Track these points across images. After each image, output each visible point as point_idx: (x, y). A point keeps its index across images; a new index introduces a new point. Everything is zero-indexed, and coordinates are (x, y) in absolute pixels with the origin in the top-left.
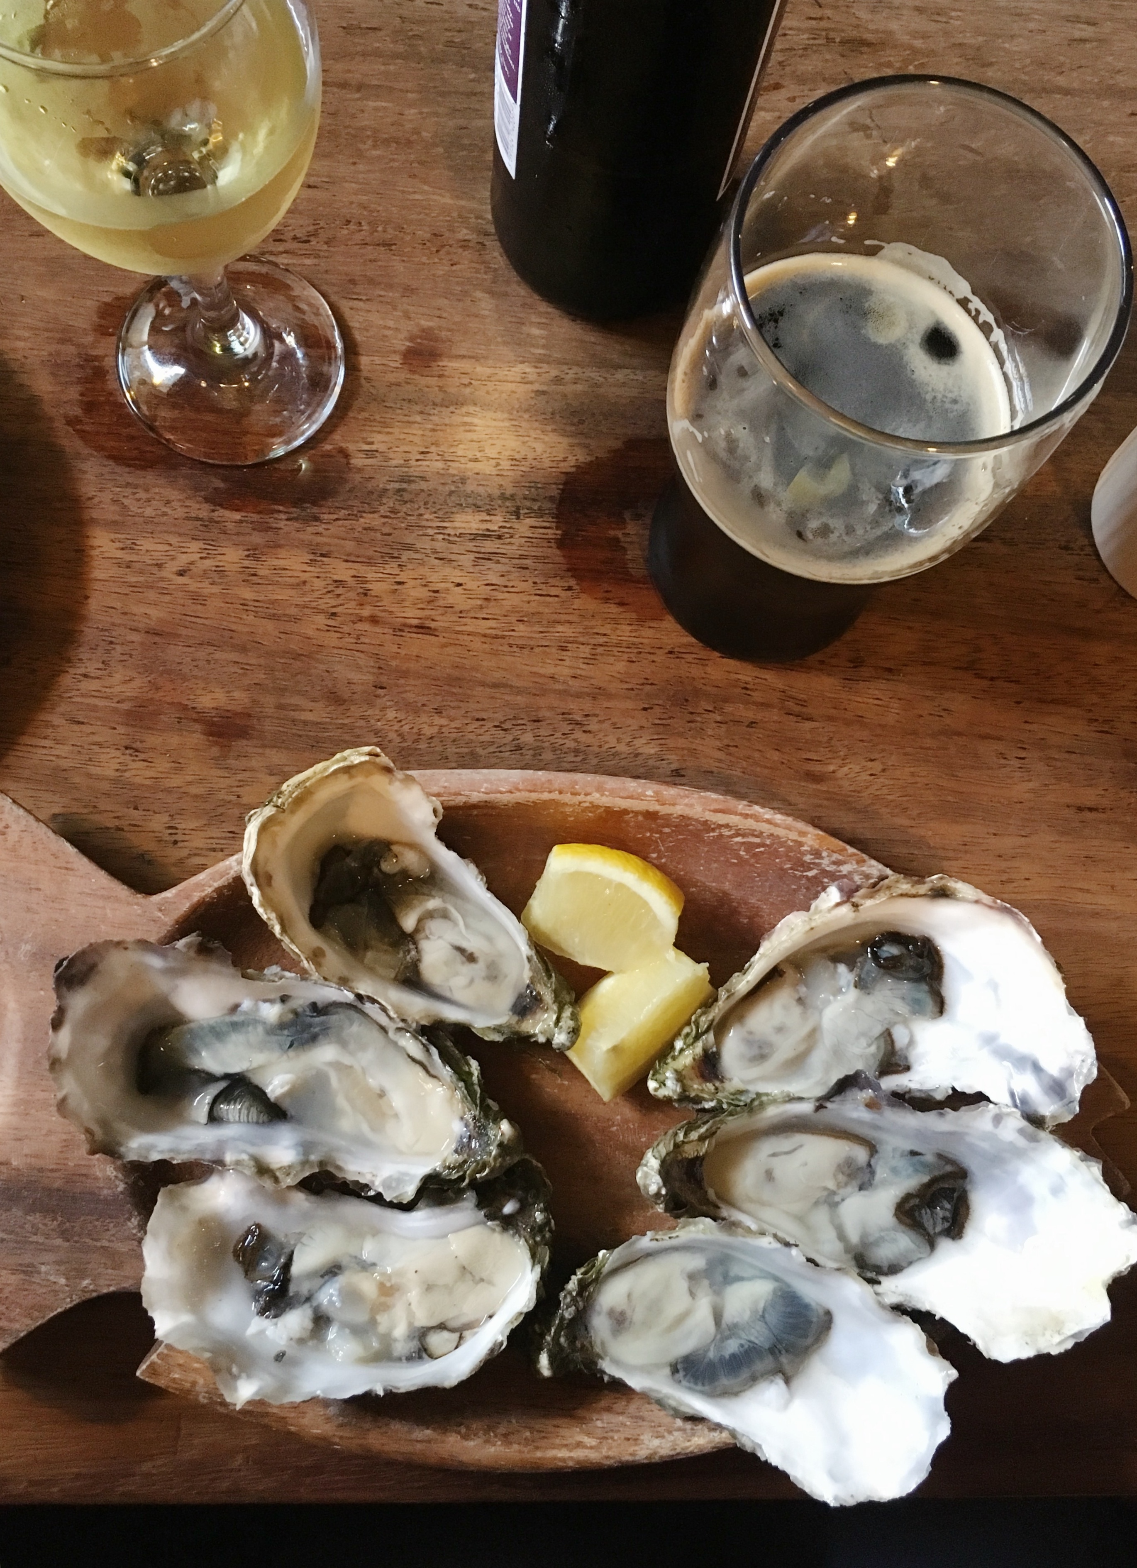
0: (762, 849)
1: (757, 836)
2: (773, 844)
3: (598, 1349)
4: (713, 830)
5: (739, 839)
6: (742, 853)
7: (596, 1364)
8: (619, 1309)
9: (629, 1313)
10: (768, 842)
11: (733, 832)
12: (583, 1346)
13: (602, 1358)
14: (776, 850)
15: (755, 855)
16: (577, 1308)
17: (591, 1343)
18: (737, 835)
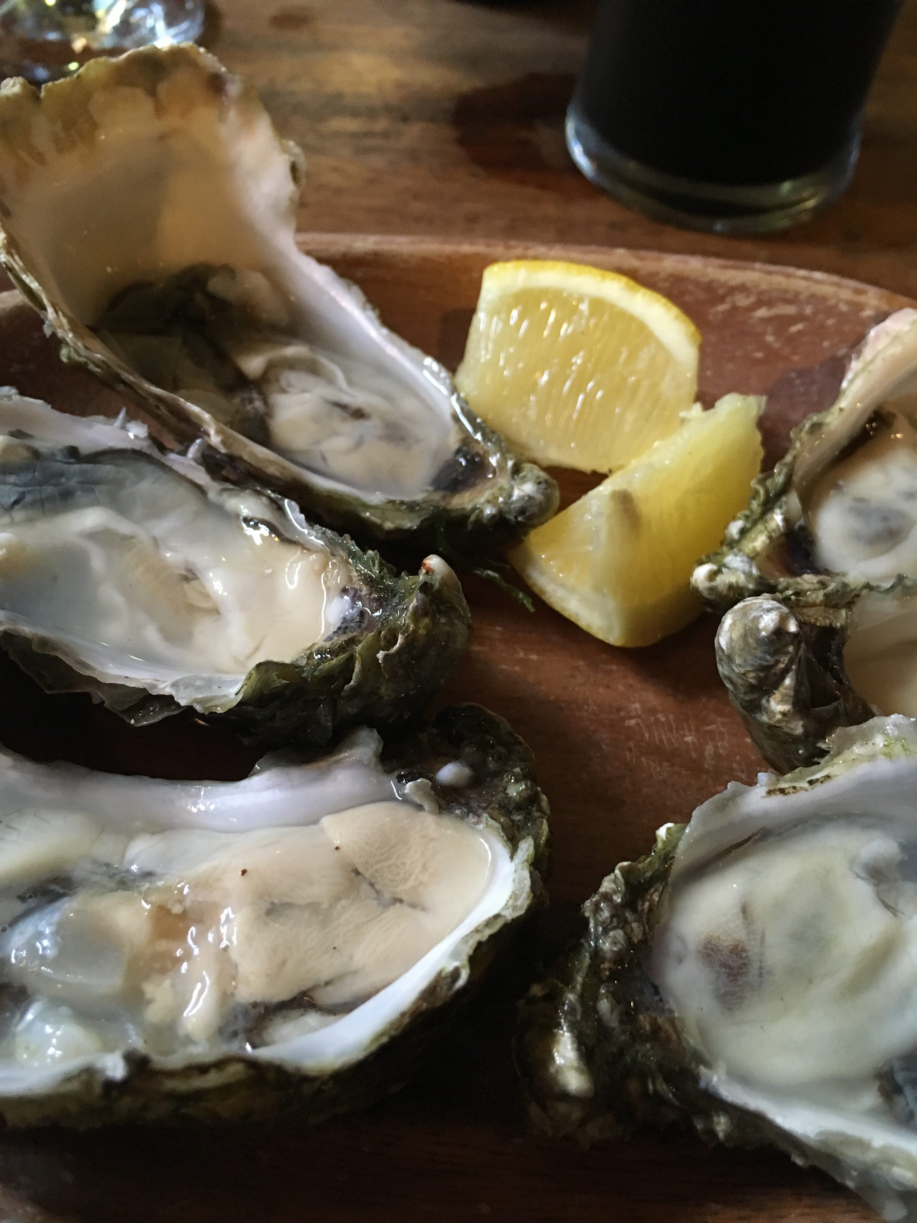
0: (799, 327)
1: (788, 302)
2: (815, 313)
3: (692, 1040)
4: (722, 299)
5: (762, 312)
6: (770, 338)
7: (695, 1078)
8: (727, 942)
9: (753, 949)
10: (808, 310)
11: (752, 299)
12: (656, 1029)
13: (708, 1065)
14: (822, 326)
15: (791, 340)
16: (628, 938)
17: (672, 1021)
18: (759, 304)
